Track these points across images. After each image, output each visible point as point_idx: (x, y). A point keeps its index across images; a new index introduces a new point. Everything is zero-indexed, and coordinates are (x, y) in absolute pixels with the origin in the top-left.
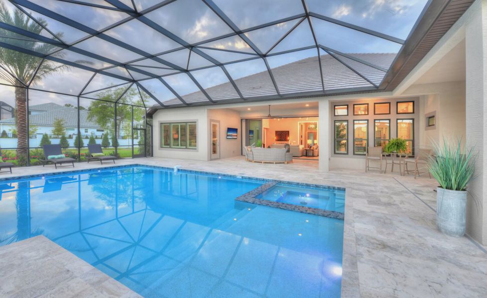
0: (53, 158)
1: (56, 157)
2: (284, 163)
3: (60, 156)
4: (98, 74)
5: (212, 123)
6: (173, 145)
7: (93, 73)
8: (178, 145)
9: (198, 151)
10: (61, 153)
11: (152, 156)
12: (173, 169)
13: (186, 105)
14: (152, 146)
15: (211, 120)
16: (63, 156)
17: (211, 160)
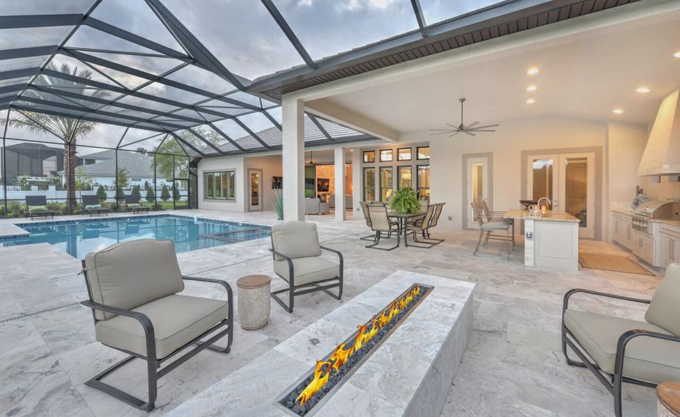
0: (90, 208)
1: (93, 206)
2: (318, 214)
3: (96, 206)
4: (130, 129)
5: (251, 172)
6: (217, 196)
7: (126, 128)
8: (220, 196)
9: (236, 202)
10: (98, 204)
11: (197, 208)
12: (193, 218)
13: (222, 154)
14: (197, 198)
15: (249, 169)
16: (99, 205)
17: (249, 211)
